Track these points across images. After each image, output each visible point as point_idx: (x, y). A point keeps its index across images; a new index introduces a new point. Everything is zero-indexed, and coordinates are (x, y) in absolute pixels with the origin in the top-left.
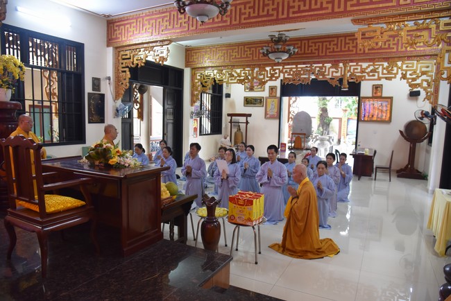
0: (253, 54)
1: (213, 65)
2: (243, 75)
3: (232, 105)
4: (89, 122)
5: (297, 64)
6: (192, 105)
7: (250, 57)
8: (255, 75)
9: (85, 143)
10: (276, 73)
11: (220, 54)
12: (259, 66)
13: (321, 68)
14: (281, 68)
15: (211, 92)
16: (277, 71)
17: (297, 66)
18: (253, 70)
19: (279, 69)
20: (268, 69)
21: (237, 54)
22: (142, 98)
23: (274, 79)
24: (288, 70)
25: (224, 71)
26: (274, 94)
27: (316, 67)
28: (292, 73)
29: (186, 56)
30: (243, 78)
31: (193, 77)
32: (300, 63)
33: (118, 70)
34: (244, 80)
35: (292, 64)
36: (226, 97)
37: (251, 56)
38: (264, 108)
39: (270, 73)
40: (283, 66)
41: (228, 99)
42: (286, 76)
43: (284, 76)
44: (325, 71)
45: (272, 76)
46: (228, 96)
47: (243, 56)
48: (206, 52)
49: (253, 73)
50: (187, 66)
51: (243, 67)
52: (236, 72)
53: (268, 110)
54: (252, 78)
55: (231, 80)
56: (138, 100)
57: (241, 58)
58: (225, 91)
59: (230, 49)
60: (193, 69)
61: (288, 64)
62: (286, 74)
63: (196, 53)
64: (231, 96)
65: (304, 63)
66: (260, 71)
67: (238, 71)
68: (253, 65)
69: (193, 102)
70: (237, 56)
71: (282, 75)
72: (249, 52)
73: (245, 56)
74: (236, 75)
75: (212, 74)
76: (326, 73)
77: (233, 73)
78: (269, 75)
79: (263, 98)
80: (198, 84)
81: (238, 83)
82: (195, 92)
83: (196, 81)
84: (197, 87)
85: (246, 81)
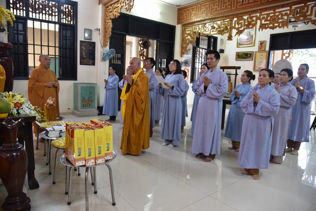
0: (231, 5)
1: (198, 20)
2: (222, 26)
3: (226, 59)
4: (81, 64)
5: (274, 8)
7: (228, 8)
8: (233, 25)
9: (76, 80)
10: (253, 21)
11: (204, 9)
12: (237, 15)
13: (302, 8)
14: (258, 15)
15: (206, 47)
16: (254, 18)
17: (274, 10)
18: (231, 21)
19: (256, 16)
20: (245, 17)
21: (217, 7)
22: (147, 53)
23: (251, 26)
24: (265, 16)
25: (207, 25)
26: (263, 49)
27: (296, 8)
28: (269, 18)
29: (178, 14)
30: (222, 29)
31: (183, 32)
32: (278, 7)
33: (106, 23)
34: (223, 30)
35: (270, 9)
37: (230, 6)
38: (253, 62)
39: (248, 22)
40: (261, 13)
41: (223, 54)
42: (263, 22)
43: (261, 22)
44: (307, 11)
45: (249, 23)
46: (222, 51)
47: (222, 8)
48: (193, 9)
49: (231, 23)
50: (178, 23)
51: (223, 18)
52: (217, 24)
53: (256, 63)
54: (230, 28)
55: (213, 31)
57: (221, 9)
58: (219, 47)
59: (212, 3)
60: (183, 25)
61: (266, 10)
62: (263, 21)
63: (185, 11)
64: (225, 52)
65: (283, 6)
66: (239, 20)
67: (219, 22)
68: (231, 15)
70: (218, 9)
71: (259, 22)
72: (228, 4)
73: (225, 7)
74: (216, 27)
75: (198, 28)
76: (309, 13)
77: (215, 25)
78: (246, 23)
79: (253, 52)
80: (187, 38)
81: (219, 34)
82: (184, 45)
83: (186, 35)
84: (186, 41)
85: (226, 31)
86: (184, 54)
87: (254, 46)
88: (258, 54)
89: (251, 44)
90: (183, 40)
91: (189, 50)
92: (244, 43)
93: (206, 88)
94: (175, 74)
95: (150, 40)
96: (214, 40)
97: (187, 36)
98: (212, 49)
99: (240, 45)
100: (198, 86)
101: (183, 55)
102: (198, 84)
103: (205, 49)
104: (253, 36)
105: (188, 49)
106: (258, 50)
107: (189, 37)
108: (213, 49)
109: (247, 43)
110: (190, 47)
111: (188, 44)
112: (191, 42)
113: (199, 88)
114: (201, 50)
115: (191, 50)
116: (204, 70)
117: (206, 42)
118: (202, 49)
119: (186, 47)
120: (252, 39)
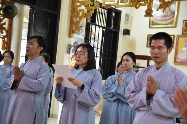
6: (70, 36)
15: (104, 25)
22: (11, 25)
36: (124, 34)
38: (174, 50)
41: (127, 36)
46: (127, 32)
53: (179, 53)
56: (6, 26)
58: (123, 26)
64: (132, 33)
69: (71, 32)
79: (174, 36)
80: (79, 8)
81: (131, 6)
82: (75, 20)
83: (78, 4)
84: (78, 13)
85: (143, 3)
86: (73, 32)
87: (175, 27)
88: (181, 39)
89: (171, 23)
90: (74, 11)
91: (82, 27)
92: (160, 22)
93: (150, 96)
94: (86, 69)
95: (16, 5)
96: (115, 15)
97: (80, 6)
98: (112, 28)
99: (153, 24)
100: (133, 92)
101: (72, 35)
102: (133, 88)
103: (103, 28)
104: (174, 13)
105: (80, 25)
106: (181, 34)
107: (83, 7)
108: (114, 28)
109: (164, 22)
110: (83, 22)
111: (81, 18)
112: (85, 15)
113: (134, 96)
114: (97, 28)
115: (84, 28)
116: (128, 63)
117: (105, 18)
118: (100, 26)
119: (78, 23)
120: (173, 17)
